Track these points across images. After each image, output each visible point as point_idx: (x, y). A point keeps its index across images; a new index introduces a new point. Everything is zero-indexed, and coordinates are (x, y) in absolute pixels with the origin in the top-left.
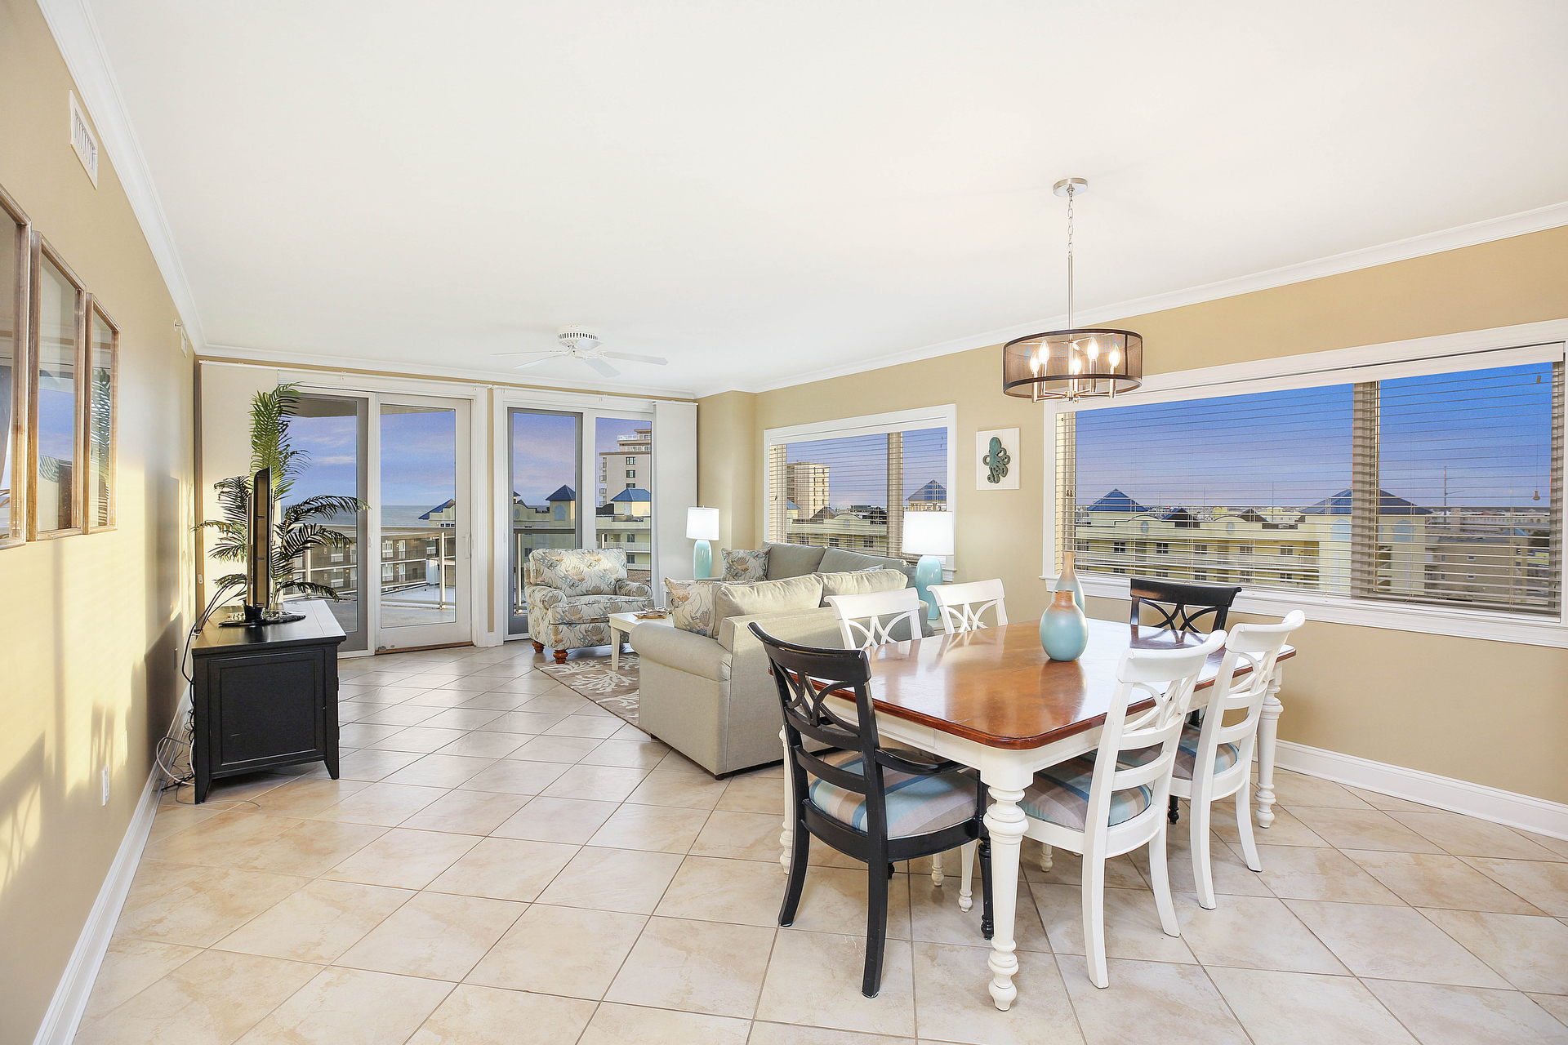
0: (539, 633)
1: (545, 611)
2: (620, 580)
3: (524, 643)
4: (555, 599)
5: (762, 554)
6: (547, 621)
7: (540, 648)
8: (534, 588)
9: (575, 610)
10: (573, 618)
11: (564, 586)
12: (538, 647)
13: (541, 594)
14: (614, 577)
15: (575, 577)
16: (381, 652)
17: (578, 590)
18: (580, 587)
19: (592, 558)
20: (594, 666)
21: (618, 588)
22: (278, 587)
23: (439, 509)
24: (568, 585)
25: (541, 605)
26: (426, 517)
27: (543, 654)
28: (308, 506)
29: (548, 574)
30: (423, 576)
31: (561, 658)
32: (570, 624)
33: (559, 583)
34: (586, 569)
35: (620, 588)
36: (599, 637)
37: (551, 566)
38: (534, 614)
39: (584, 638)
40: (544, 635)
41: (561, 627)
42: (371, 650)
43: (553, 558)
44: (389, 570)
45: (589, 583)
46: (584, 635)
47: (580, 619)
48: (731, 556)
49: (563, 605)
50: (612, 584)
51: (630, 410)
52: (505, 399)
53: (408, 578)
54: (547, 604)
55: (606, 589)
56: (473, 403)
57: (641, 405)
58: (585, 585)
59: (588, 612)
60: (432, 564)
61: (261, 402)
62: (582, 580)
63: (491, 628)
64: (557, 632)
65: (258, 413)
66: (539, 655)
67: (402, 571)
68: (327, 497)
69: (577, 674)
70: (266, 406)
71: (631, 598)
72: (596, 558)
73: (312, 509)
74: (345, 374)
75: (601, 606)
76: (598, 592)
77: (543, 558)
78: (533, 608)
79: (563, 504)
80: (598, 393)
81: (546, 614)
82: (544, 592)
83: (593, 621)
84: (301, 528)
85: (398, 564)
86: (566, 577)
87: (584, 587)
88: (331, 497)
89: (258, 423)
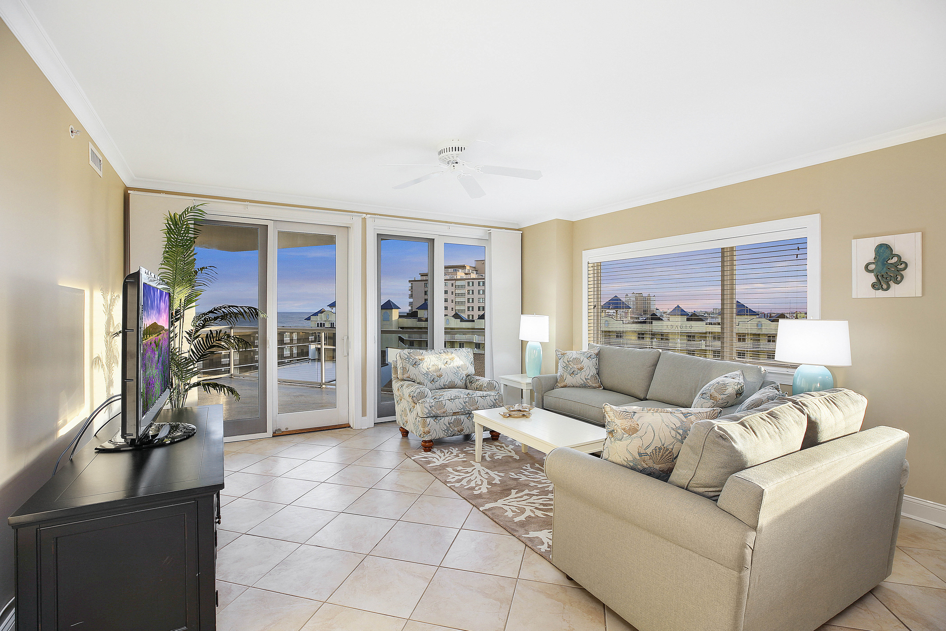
0: (407, 422)
1: (413, 404)
2: (469, 375)
3: (390, 425)
4: (422, 395)
5: (594, 356)
6: (415, 412)
7: (405, 433)
8: (402, 383)
9: (441, 405)
10: (438, 412)
11: (426, 382)
12: (404, 432)
13: (409, 391)
14: (465, 373)
15: (435, 374)
16: (277, 434)
17: (437, 385)
18: (439, 382)
19: (447, 357)
20: (457, 456)
21: (468, 383)
22: (187, 387)
23: (316, 314)
24: (429, 380)
25: (410, 400)
26: (309, 319)
27: (408, 439)
28: (212, 316)
29: (413, 372)
30: (307, 354)
31: (428, 446)
32: (435, 417)
33: (421, 378)
34: (443, 367)
35: (471, 382)
36: (459, 428)
37: (415, 364)
38: (402, 405)
39: (448, 429)
40: (412, 426)
41: (428, 420)
42: (270, 433)
43: (417, 357)
44: (288, 350)
45: (446, 378)
46: (447, 427)
47: (444, 412)
48: (566, 357)
49: (429, 400)
50: (464, 379)
51: (469, 236)
52: (375, 227)
53: (298, 355)
54: (416, 399)
55: (460, 383)
56: (351, 231)
57: (479, 233)
58: (442, 380)
59: (451, 407)
60: (313, 347)
61: (172, 221)
62: (440, 376)
63: (364, 414)
64: (424, 425)
65: (169, 231)
66: (405, 439)
67: (295, 351)
68: (229, 307)
69: (446, 466)
70: (176, 224)
71: (485, 393)
72: (451, 357)
73: (218, 317)
74: (248, 203)
75: (461, 401)
76: (452, 386)
77: (409, 358)
78: (401, 400)
79: (388, 311)
80: (446, 222)
81: (414, 407)
82: (413, 389)
83: (455, 414)
84: (207, 334)
85: (293, 346)
86: (427, 374)
87: (442, 382)
88: (232, 306)
89: (169, 240)
